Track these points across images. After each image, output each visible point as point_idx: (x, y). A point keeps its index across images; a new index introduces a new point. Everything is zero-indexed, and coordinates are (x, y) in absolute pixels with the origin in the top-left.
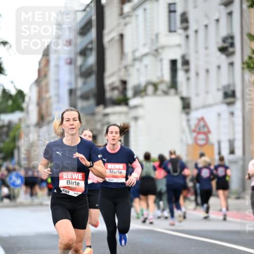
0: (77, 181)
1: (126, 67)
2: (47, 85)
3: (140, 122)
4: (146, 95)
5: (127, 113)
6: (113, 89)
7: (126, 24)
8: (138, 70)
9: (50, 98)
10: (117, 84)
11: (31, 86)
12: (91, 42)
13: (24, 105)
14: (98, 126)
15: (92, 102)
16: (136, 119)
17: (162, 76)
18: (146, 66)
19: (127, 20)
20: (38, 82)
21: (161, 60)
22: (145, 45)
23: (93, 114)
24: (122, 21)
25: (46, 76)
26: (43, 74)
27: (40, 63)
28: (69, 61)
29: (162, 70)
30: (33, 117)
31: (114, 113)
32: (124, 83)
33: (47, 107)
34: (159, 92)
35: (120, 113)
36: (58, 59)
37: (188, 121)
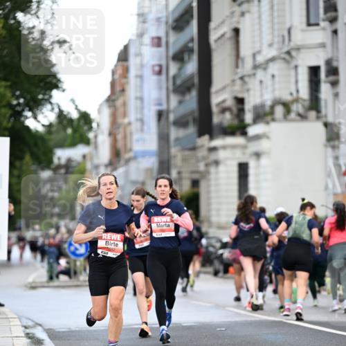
0: (116, 242)
1: (242, 78)
2: (124, 104)
3: (264, 161)
4: (273, 120)
5: (244, 147)
6: (224, 111)
7: (243, 14)
8: (261, 82)
9: (130, 124)
10: (230, 103)
11: (101, 105)
12: (192, 40)
13: (91, 135)
14: (202, 167)
15: (192, 130)
16: (258, 155)
17: (298, 91)
18: (273, 76)
19: (245, 7)
20: (110, 101)
21: (296, 67)
22: (271, 45)
23: (194, 149)
24: (238, 10)
25: (123, 91)
26: (118, 88)
27: (113, 73)
28: (157, 69)
29: (297, 82)
30: (104, 154)
31: (224, 147)
32: (240, 101)
33: (125, 137)
34: (293, 115)
35: (234, 147)
36: (142, 66)
37: (337, 158)
